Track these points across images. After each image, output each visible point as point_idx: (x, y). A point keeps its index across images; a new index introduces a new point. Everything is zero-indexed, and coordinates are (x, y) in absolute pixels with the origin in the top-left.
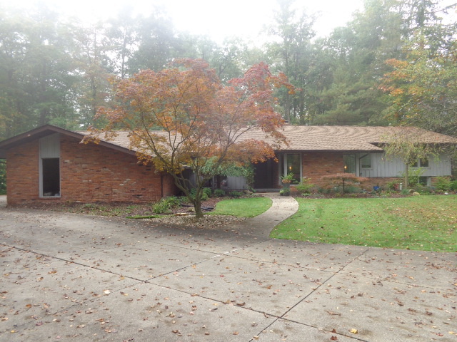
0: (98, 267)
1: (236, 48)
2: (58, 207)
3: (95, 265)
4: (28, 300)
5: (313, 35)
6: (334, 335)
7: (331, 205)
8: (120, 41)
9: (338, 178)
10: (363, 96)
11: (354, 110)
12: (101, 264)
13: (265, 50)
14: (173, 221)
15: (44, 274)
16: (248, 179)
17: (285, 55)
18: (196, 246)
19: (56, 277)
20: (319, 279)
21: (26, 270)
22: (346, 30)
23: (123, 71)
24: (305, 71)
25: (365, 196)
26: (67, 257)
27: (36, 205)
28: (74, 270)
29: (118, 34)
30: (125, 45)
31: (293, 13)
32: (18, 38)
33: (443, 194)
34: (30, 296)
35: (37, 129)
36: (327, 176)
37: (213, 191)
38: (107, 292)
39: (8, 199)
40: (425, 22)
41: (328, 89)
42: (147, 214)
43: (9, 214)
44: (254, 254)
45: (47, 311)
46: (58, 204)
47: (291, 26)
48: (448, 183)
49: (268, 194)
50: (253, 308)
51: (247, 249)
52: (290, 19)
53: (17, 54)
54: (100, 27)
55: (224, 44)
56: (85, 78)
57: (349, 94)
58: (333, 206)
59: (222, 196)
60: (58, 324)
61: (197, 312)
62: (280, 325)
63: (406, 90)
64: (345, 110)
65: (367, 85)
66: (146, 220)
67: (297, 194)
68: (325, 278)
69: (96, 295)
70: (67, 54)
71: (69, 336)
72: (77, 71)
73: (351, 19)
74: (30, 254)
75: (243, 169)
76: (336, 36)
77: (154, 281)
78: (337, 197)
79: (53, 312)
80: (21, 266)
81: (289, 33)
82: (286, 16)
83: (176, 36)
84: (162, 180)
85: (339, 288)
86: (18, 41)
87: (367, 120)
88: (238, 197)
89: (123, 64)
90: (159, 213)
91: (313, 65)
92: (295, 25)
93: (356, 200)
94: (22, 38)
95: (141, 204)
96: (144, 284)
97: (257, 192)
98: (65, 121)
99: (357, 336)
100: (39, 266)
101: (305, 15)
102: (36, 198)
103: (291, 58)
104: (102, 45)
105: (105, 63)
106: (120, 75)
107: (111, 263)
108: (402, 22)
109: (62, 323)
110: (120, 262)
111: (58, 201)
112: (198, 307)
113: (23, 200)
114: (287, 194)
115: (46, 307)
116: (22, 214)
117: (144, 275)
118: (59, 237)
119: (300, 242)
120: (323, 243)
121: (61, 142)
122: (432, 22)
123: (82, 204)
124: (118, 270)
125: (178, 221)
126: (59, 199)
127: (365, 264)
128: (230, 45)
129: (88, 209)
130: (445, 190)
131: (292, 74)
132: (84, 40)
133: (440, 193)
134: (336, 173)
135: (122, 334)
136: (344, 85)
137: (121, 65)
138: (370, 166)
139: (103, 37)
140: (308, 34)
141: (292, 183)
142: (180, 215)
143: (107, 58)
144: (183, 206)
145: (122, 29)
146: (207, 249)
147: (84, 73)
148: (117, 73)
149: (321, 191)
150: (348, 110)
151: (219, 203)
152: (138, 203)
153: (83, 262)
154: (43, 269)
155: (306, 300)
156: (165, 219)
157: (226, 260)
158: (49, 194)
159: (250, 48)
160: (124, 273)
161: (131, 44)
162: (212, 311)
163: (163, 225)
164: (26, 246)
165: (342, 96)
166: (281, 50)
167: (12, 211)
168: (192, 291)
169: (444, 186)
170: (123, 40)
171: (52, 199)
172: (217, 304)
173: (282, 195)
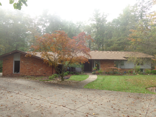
0: (26, 95)
1: (81, 25)
2: (19, 77)
3: (25, 95)
4: (2, 104)
5: (106, 21)
6: (87, 115)
7: (108, 78)
8: (43, 22)
9: (111, 69)
10: (122, 42)
11: (119, 46)
12: (27, 94)
13: (90, 26)
14: (54, 82)
15: (9, 97)
16: (82, 68)
17: (97, 28)
18: (58, 90)
19: (12, 98)
20: (92, 100)
21: (3, 96)
22: (117, 20)
23: (44, 32)
24: (104, 33)
25: (120, 75)
26: (17, 92)
27: (12, 76)
28: (18, 96)
29: (42, 20)
30: (44, 24)
31: (99, 14)
32: (10, 21)
33: (147, 74)
34: (3, 103)
35: (15, 51)
36: (108, 68)
37: (70, 72)
38: (26, 102)
39: (3, 74)
40: (143, 17)
41: (110, 39)
42: (47, 79)
43: (2, 79)
44: (75, 92)
45: (7, 107)
46: (19, 76)
47: (99, 18)
48: (150, 71)
49: (88, 73)
50: (68, 107)
51: (74, 91)
52: (99, 16)
53: (10, 26)
54: (36, 18)
55: (77, 24)
56: (31, 34)
57: (118, 41)
58: (109, 78)
59: (73, 74)
60: (9, 110)
61: (51, 108)
62: (73, 112)
63: (136, 40)
64: (116, 46)
65: (124, 38)
66: (46, 81)
67: (98, 74)
68: (93, 100)
69: (22, 103)
70: (26, 26)
71: (11, 113)
72: (29, 32)
73: (119, 16)
74: (6, 91)
75: (80, 65)
76: (114, 21)
77: (41, 99)
78: (111, 75)
79: (8, 107)
80: (2, 95)
81: (98, 20)
82: (97, 15)
83: (61, 21)
84: (53, 69)
85: (96, 103)
86: (10, 22)
87: (123, 49)
88: (78, 74)
89: (44, 30)
90: (51, 79)
91: (106, 31)
92: (100, 18)
93: (117, 76)
94: (12, 21)
95: (46, 76)
96: (38, 100)
97: (85, 73)
98: (24, 48)
99: (94, 115)
100: (8, 95)
101: (103, 15)
102: (12, 73)
103: (99, 28)
104: (37, 24)
105: (38, 30)
106: (43, 33)
107: (30, 94)
108: (136, 17)
109: (10, 110)
110: (33, 94)
111: (19, 75)
112: (51, 107)
113: (7, 74)
114: (94, 74)
115: (7, 106)
116: (6, 79)
117: (39, 98)
118: (16, 86)
119: (92, 89)
120: (99, 89)
121: (21, 56)
122: (145, 18)
123: (26, 76)
124: (31, 96)
125: (55, 82)
126: (19, 74)
127: (109, 96)
128: (79, 24)
129: (28, 78)
130: (148, 73)
131: (99, 34)
132: (32, 22)
133: (146, 74)
134: (112, 67)
135: (26, 113)
136: (116, 38)
137: (43, 30)
138: (123, 65)
139: (38, 21)
140: (105, 21)
141: (96, 70)
142: (57, 80)
143: (39, 28)
144: (59, 77)
145: (44, 19)
146: (62, 91)
147: (31, 32)
148: (42, 33)
149: (106, 73)
150: (117, 46)
151: (71, 76)
152: (44, 76)
153: (21, 94)
154: (9, 95)
155: (84, 105)
156: (52, 81)
157: (66, 94)
158: (16, 72)
159: (86, 25)
160: (33, 97)
161: (47, 23)
162: (55, 108)
163: (51, 83)
164: (5, 89)
165: (115, 41)
166: (96, 26)
167: (3, 78)
168: (51, 102)
169: (148, 72)
170: (44, 22)
171: (17, 74)
172: (57, 106)
173: (93, 74)
